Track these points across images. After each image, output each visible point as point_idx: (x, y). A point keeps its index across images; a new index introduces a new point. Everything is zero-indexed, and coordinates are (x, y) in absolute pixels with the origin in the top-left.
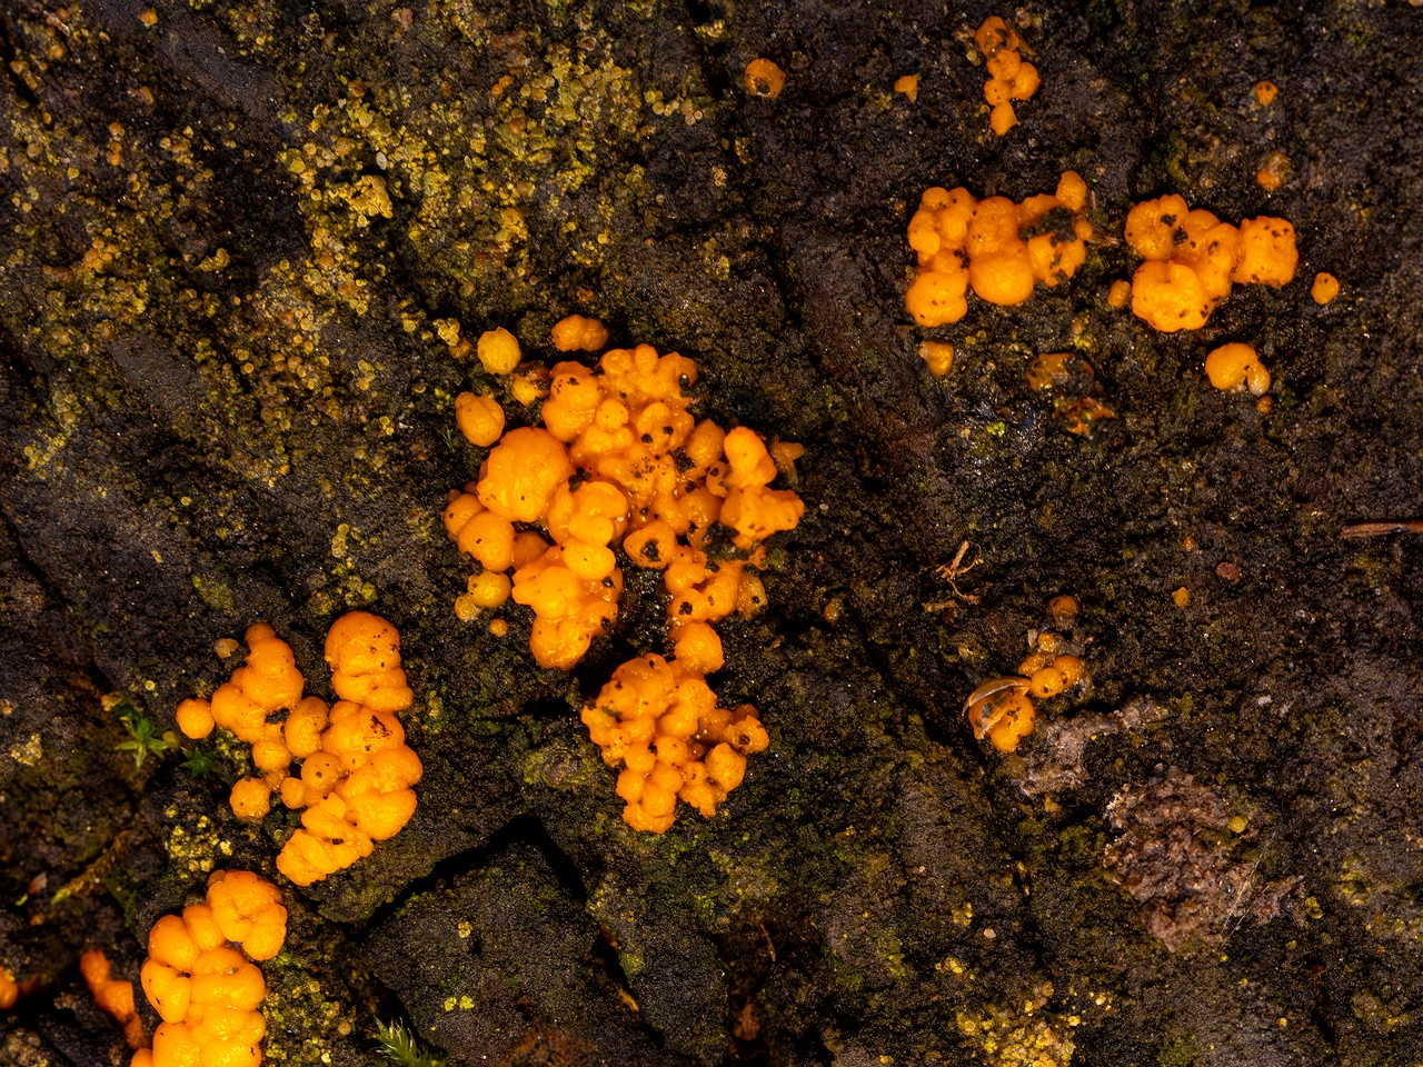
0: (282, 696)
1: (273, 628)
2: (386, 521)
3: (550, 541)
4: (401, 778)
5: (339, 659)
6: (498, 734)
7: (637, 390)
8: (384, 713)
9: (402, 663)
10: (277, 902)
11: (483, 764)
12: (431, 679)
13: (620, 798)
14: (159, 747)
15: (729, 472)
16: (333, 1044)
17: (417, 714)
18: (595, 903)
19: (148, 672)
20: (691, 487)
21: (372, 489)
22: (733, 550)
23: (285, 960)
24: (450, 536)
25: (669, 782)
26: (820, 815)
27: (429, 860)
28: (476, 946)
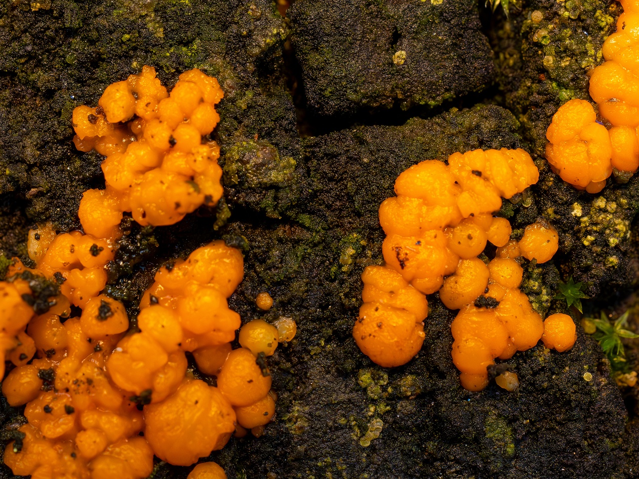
0: (475, 319)
1: (460, 382)
2: (325, 433)
3: (191, 358)
4: (401, 206)
5: (413, 330)
6: (303, 213)
7: (60, 456)
8: (393, 268)
9: (360, 305)
10: (552, 145)
11: (328, 192)
12: (342, 282)
13: (219, 113)
14: (602, 323)
15: (9, 352)
16: (552, 6)
17: (366, 257)
18: (278, 34)
19: (585, 389)
20: (51, 354)
21: (326, 466)
22: (33, 283)
23: (565, 94)
24: (275, 397)
25: (170, 108)
26: (57, 31)
27: (406, 129)
28: (395, 39)
